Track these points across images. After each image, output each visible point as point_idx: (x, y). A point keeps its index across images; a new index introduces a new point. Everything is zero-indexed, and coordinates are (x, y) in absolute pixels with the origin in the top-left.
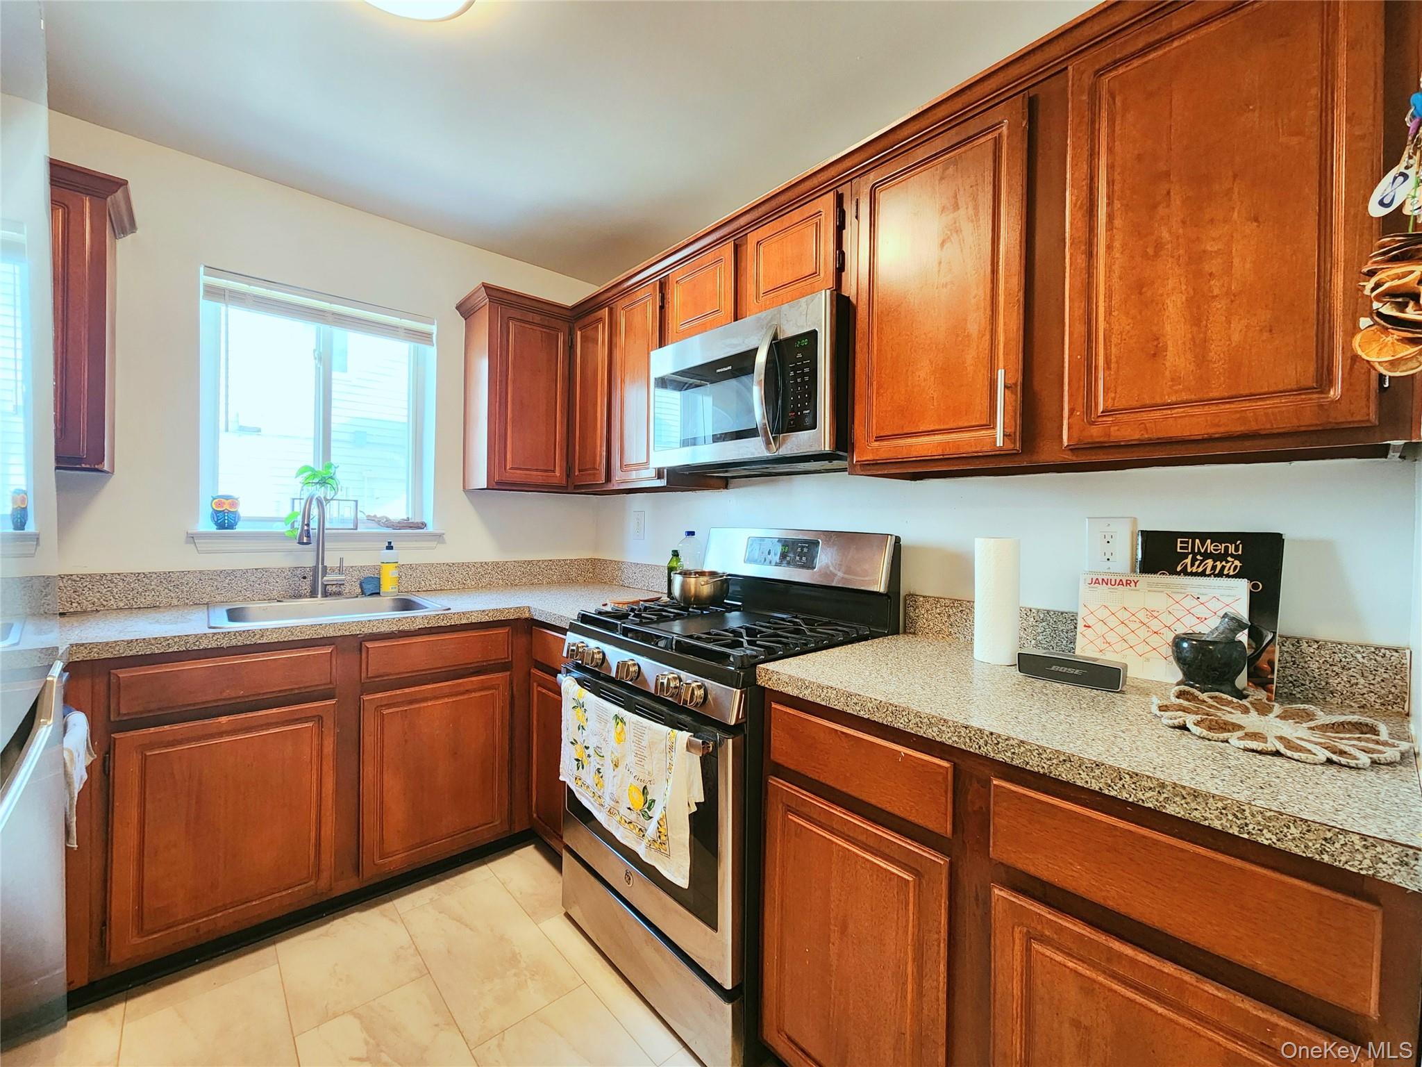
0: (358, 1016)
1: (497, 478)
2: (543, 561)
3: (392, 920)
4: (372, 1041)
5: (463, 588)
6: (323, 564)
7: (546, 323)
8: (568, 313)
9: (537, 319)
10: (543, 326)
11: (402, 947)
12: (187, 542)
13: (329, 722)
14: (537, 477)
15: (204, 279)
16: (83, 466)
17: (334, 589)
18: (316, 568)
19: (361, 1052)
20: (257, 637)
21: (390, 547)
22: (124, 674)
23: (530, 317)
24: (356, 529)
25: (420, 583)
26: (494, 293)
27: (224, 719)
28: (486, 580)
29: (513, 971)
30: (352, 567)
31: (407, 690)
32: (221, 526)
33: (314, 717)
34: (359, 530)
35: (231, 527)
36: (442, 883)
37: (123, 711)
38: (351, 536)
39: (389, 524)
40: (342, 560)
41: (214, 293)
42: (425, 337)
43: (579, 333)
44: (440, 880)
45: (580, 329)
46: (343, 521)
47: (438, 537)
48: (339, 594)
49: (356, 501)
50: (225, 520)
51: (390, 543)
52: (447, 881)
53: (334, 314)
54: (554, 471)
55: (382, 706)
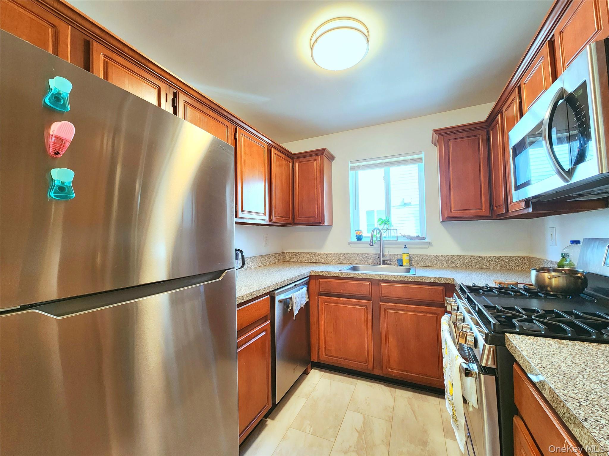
0: (364, 418)
1: (446, 216)
2: (489, 257)
3: (392, 395)
4: (363, 428)
5: (442, 267)
6: (382, 253)
7: (471, 135)
8: (485, 124)
9: (465, 134)
10: (469, 137)
11: (389, 406)
12: (348, 245)
13: (369, 309)
14: (472, 213)
15: (350, 165)
16: (321, 224)
17: (389, 262)
18: (380, 254)
19: (359, 429)
20: (348, 275)
21: (405, 247)
22: (320, 280)
23: (460, 135)
24: (397, 240)
25: (421, 263)
26: (439, 132)
27: (341, 299)
28: (454, 264)
29: (422, 447)
30: (394, 255)
31: (396, 305)
32: (358, 240)
33: (365, 305)
34: (398, 241)
35: (360, 240)
36: (417, 394)
37: (321, 290)
38: (395, 243)
39: (410, 238)
40: (388, 251)
41: (353, 168)
42: (419, 160)
43: (491, 132)
44: (416, 392)
45: (492, 130)
46: (393, 237)
47: (429, 244)
48: (390, 264)
49: (397, 230)
50: (359, 238)
51: (405, 246)
52: (419, 394)
53: (385, 163)
54: (481, 209)
55: (387, 308)
